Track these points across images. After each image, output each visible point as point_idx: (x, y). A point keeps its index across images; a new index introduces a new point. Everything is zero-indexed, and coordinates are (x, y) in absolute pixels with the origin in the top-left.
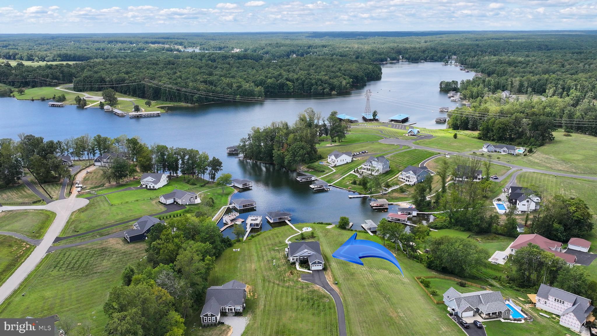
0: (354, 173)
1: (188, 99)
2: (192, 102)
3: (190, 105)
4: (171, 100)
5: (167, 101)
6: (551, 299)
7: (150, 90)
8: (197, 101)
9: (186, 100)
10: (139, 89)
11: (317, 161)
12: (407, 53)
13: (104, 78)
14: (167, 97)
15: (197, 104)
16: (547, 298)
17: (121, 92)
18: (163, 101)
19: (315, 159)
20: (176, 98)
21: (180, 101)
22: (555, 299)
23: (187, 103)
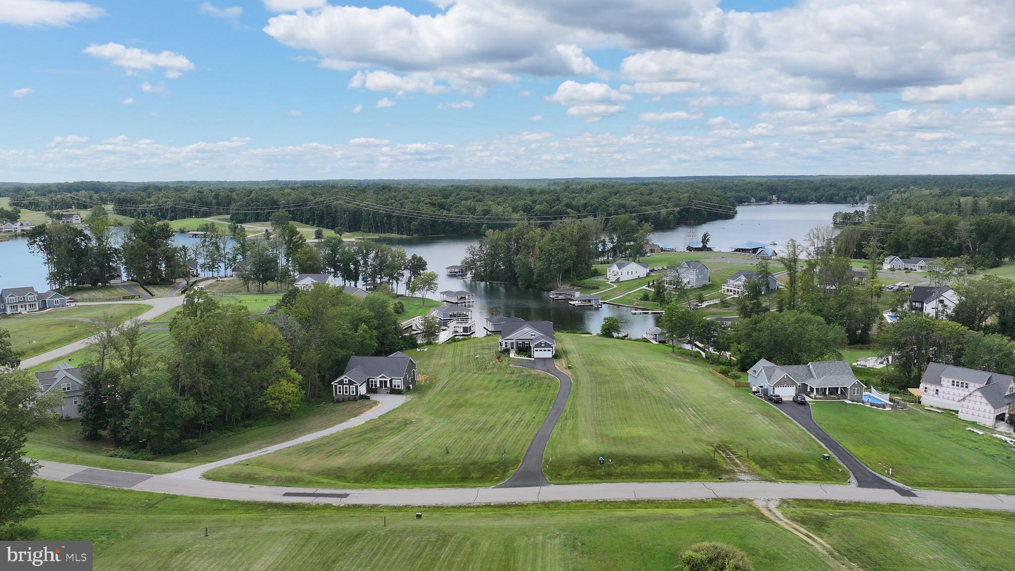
0: (647, 288)
1: (403, 227)
2: (409, 231)
3: (405, 236)
4: (377, 231)
5: (370, 232)
6: (946, 382)
7: (345, 216)
8: (417, 231)
9: (400, 231)
10: (328, 214)
11: (590, 277)
12: (785, 192)
13: (278, 201)
14: (370, 226)
15: (415, 235)
16: (939, 383)
17: (301, 222)
18: (365, 231)
19: (586, 274)
20: (384, 226)
21: (390, 230)
22: (953, 382)
23: (402, 234)
